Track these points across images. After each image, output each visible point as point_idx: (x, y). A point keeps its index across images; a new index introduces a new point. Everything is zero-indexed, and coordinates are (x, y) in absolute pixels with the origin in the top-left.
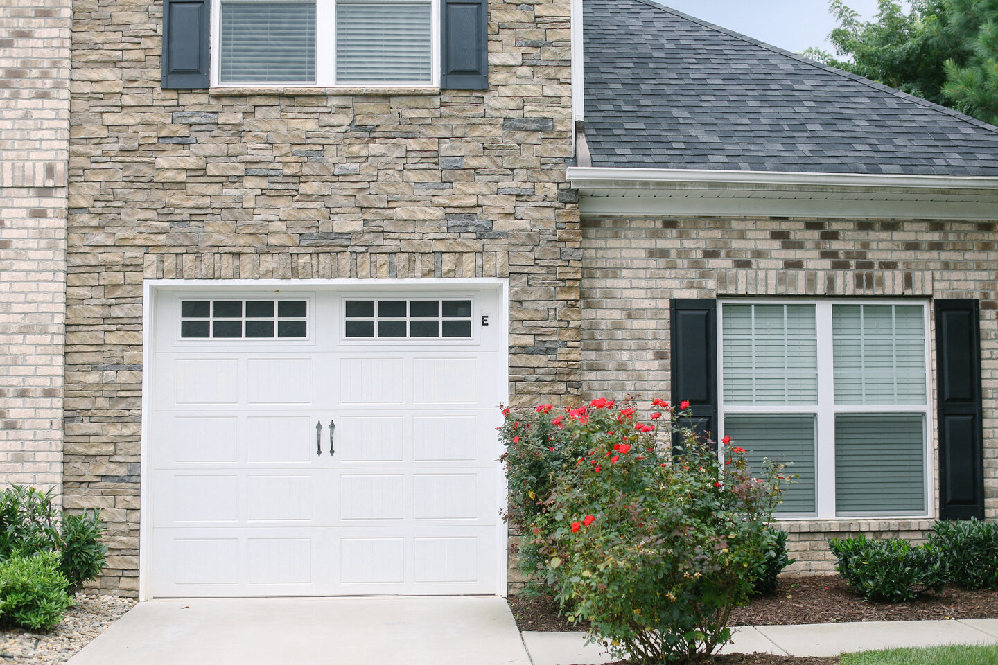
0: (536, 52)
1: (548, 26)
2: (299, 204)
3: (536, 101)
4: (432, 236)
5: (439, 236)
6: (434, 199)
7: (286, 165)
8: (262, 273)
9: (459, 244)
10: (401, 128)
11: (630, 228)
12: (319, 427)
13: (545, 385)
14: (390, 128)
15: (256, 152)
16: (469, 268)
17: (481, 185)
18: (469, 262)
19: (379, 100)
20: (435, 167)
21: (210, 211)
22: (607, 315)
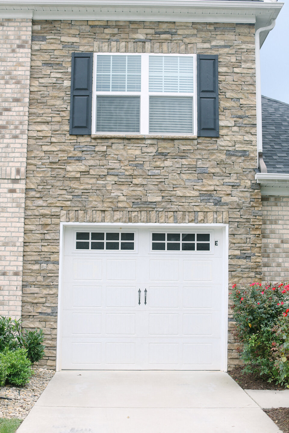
0: (241, 120)
1: (246, 108)
2: (132, 189)
3: (241, 143)
4: (193, 204)
5: (197, 204)
6: (195, 187)
7: (126, 170)
8: (115, 220)
9: (206, 208)
10: (179, 154)
11: (283, 202)
12: (140, 291)
13: (245, 273)
14: (174, 154)
15: (113, 164)
16: (210, 219)
17: (216, 181)
18: (210, 216)
19: (169, 141)
20: (195, 172)
21: (91, 191)
22: (272, 241)
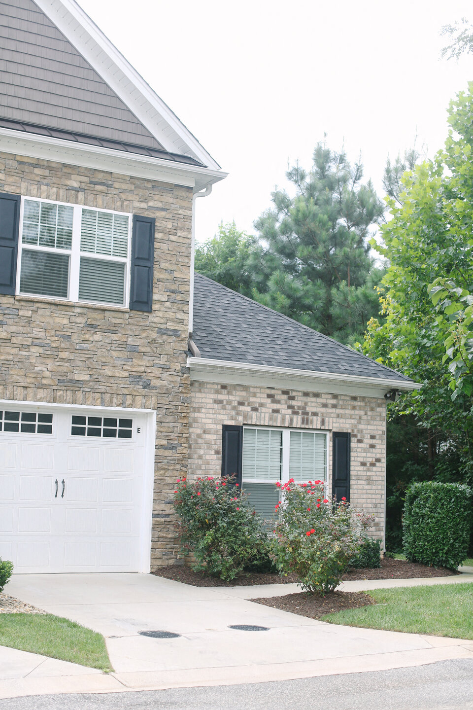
0: (174, 295)
1: (180, 283)
2: (59, 363)
3: (173, 321)
4: (122, 386)
5: (126, 386)
6: (124, 366)
7: (53, 341)
8: (38, 398)
9: (135, 391)
10: (109, 328)
11: (206, 388)
12: (57, 482)
13: (171, 465)
14: (104, 327)
15: (38, 333)
16: (138, 404)
17: (146, 361)
18: (139, 400)
19: (100, 312)
20: (125, 350)
21: (12, 363)
22: (195, 431)
